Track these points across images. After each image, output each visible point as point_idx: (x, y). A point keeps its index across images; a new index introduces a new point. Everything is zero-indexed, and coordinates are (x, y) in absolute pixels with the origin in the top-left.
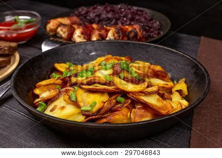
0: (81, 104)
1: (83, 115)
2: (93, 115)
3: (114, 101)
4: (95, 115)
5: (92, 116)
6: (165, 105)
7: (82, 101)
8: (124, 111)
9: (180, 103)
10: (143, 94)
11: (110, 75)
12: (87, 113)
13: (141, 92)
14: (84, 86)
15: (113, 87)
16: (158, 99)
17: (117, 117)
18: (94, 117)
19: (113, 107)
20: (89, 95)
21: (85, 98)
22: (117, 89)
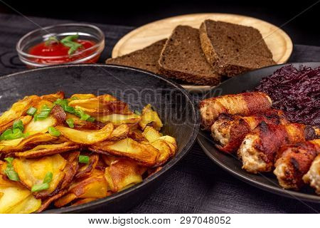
0: (28, 182)
1: (38, 198)
2: (53, 194)
3: (75, 164)
4: (56, 194)
5: (53, 196)
6: (146, 150)
7: (28, 177)
8: (96, 175)
9: (164, 142)
10: (112, 143)
11: (54, 126)
12: (43, 194)
13: (107, 140)
14: (21, 154)
15: (65, 144)
16: (132, 144)
17: (90, 186)
18: (56, 197)
19: (77, 173)
20: (33, 165)
21: (29, 171)
22: (71, 146)
